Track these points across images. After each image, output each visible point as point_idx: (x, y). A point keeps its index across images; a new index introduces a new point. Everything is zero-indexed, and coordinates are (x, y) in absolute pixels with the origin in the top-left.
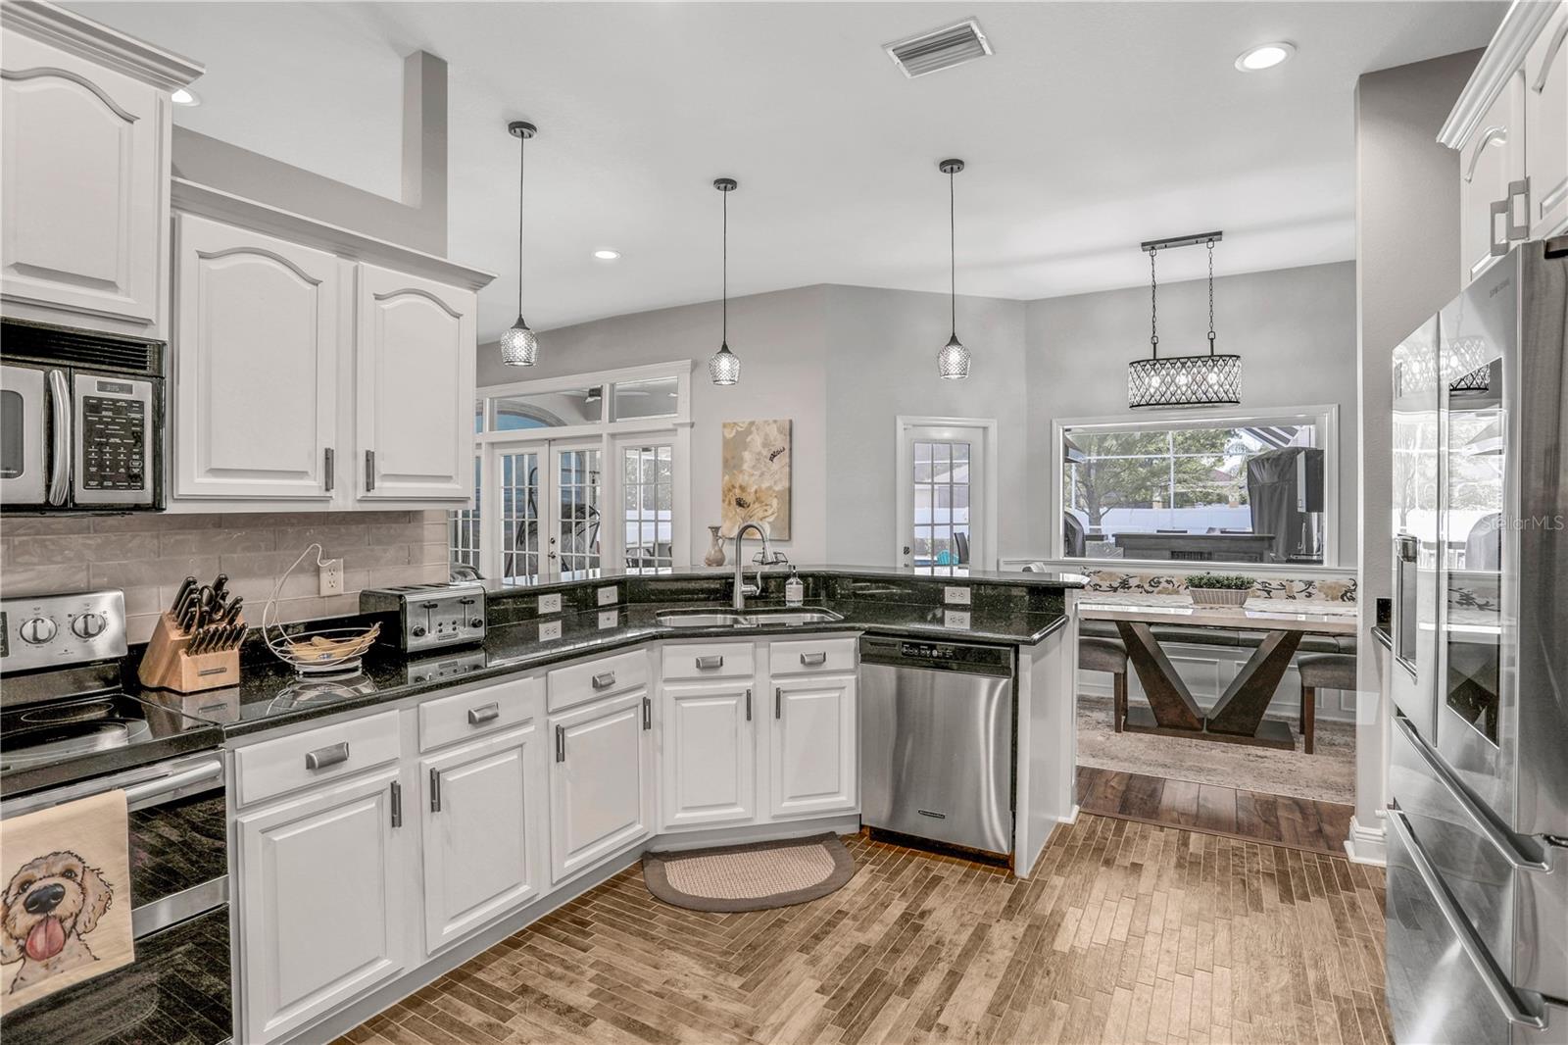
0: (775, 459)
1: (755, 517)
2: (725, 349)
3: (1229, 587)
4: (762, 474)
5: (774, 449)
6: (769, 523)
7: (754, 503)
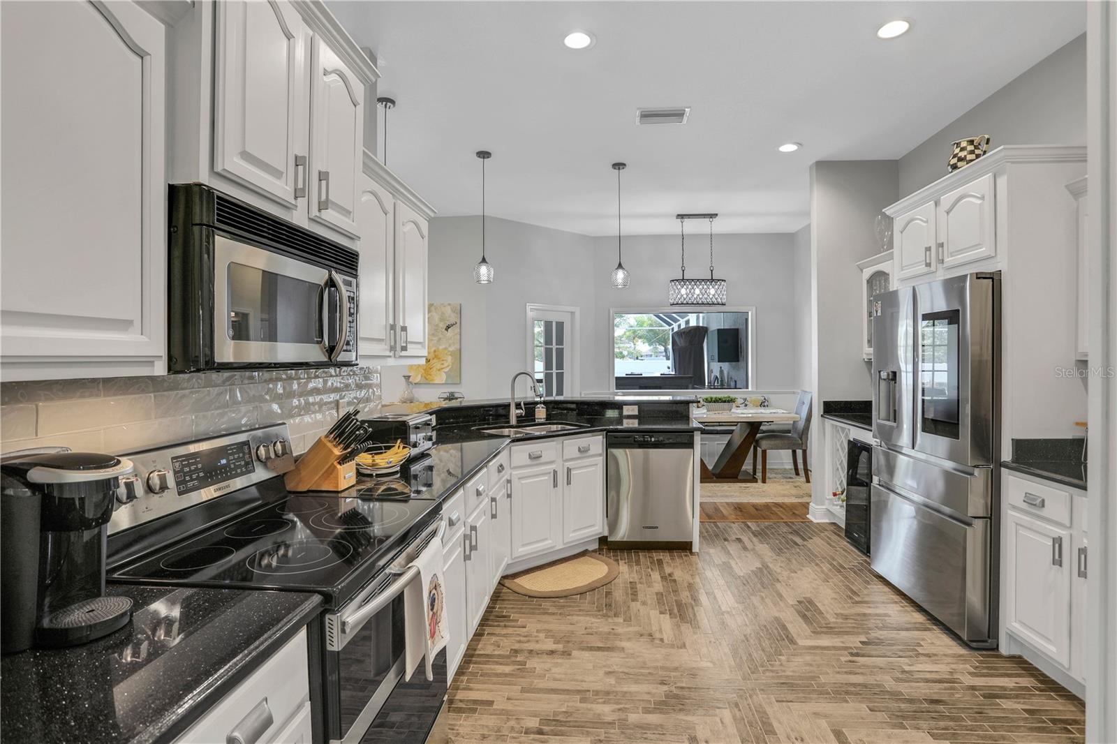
0: (449, 330)
1: (434, 369)
2: (484, 260)
3: (725, 402)
4: (440, 339)
5: (448, 323)
6: (445, 372)
7: (433, 359)
